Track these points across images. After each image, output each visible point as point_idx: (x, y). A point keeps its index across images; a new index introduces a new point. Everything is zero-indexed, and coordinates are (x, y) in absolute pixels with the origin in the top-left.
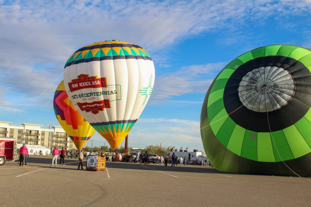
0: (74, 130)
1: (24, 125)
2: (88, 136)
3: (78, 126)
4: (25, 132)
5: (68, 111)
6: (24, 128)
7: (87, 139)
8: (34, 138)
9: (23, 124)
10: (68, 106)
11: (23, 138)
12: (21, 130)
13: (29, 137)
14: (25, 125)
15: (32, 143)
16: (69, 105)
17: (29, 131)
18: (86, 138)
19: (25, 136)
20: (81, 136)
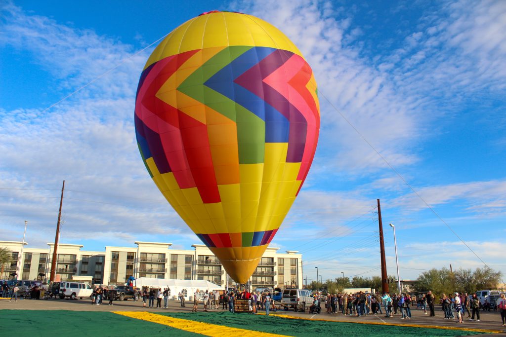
0: (207, 205)
1: (195, 247)
2: (264, 228)
3: (219, 186)
4: (197, 259)
5: (176, 131)
6: (196, 252)
7: (260, 239)
8: (214, 269)
9: (193, 246)
10: (173, 108)
11: (194, 270)
12: (190, 256)
13: (206, 268)
14: (197, 248)
15: (210, 278)
16: (175, 106)
17: (205, 257)
18: (256, 234)
19: (197, 266)
20: (238, 228)
